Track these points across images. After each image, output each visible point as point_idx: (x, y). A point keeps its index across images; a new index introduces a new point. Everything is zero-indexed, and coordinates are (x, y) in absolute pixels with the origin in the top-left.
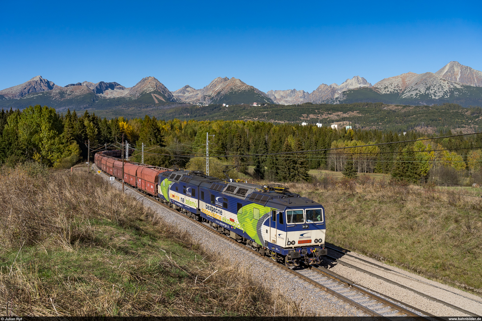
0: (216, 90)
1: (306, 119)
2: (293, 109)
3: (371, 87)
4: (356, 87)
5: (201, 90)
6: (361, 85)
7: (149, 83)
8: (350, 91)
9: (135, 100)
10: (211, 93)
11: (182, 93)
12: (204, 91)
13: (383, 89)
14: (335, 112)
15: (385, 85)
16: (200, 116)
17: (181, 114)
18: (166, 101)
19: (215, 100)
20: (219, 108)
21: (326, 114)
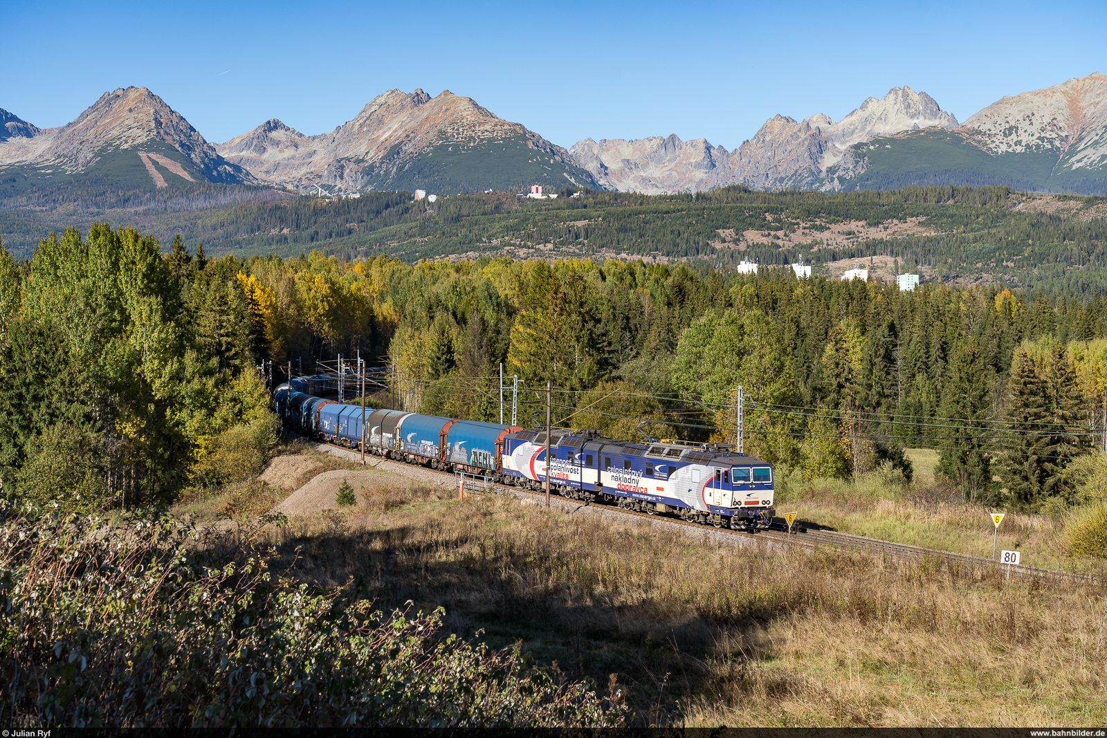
0: (382, 139)
2: (682, 210)
3: (955, 128)
4: (901, 128)
5: (323, 137)
6: (916, 121)
7: (130, 110)
8: (880, 141)
9: (77, 177)
10: (364, 149)
11: (255, 150)
12: (336, 143)
13: (999, 137)
14: (838, 221)
15: (1007, 122)
16: (331, 236)
17: (259, 228)
18: (194, 177)
19: (378, 175)
20: (401, 207)
21: (805, 228)
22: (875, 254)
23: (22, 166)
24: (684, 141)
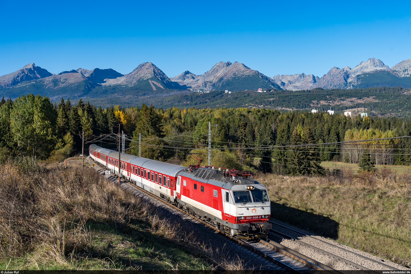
0: (218, 76)
1: (316, 105)
2: (302, 95)
3: (389, 70)
4: (372, 70)
5: (201, 75)
6: (377, 68)
7: (147, 69)
8: (365, 74)
9: (131, 88)
10: (212, 79)
11: (182, 79)
12: (205, 77)
13: (402, 72)
14: (348, 98)
15: (404, 68)
16: (201, 104)
17: (181, 102)
18: (164, 87)
19: (216, 86)
20: (221, 95)
21: (338, 100)
22: (359, 107)
23: (117, 85)
24: (306, 75)
